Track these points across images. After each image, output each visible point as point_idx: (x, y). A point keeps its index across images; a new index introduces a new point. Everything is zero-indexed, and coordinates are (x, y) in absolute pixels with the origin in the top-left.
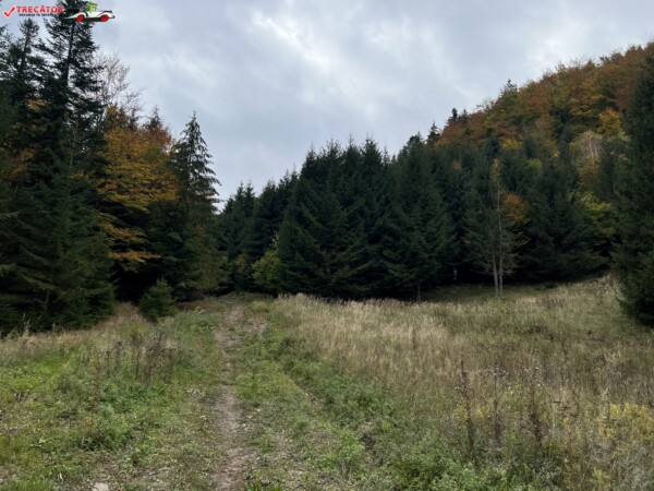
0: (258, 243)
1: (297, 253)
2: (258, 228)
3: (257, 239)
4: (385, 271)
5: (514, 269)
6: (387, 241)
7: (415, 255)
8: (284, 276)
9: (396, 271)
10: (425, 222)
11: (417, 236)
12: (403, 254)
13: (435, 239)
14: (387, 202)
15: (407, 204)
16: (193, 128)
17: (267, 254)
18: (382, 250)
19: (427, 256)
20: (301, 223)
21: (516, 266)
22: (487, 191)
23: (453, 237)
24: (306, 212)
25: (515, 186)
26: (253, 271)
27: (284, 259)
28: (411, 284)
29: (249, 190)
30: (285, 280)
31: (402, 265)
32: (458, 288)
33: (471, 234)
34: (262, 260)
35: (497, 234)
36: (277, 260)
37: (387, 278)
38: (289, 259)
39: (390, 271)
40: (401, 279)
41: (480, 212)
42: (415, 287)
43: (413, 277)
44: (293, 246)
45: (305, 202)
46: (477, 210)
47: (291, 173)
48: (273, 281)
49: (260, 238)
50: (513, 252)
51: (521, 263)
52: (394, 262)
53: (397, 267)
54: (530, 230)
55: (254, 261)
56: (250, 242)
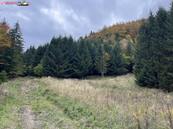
0: (36, 62)
1: (48, 65)
2: (36, 58)
3: (36, 61)
4: (74, 71)
5: (107, 72)
6: (75, 63)
7: (82, 67)
8: (44, 72)
9: (77, 71)
10: (85, 58)
11: (83, 62)
12: (79, 67)
13: (87, 63)
14: (75, 52)
15: (80, 53)
16: (17, 25)
17: (39, 65)
18: (73, 65)
19: (85, 67)
20: (50, 56)
21: (107, 71)
22: (101, 51)
23: (92, 63)
24: (52, 53)
25: (107, 51)
26: (34, 70)
27: (44, 67)
28: (81, 75)
29: (34, 46)
30: (44, 73)
31: (78, 70)
32: (92, 76)
33: (96, 62)
34: (37, 67)
35: (103, 63)
36: (42, 67)
37: (74, 73)
38: (45, 67)
39: (75, 71)
40: (78, 73)
41: (99, 56)
42: (82, 76)
43: (81, 73)
44: (47, 63)
45: (51, 50)
46: (98, 56)
47: (47, 42)
48: (40, 73)
49: (37, 60)
50: (107, 67)
51: (108, 70)
52: (76, 69)
53: (77, 70)
54: (111, 62)
55: (34, 67)
56: (33, 62)
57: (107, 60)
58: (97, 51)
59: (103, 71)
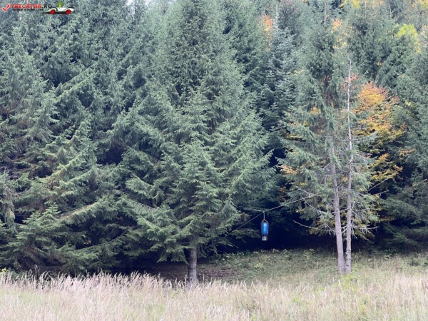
6: (137, 160)
7: (192, 189)
9: (152, 220)
10: (212, 125)
11: (197, 152)
12: (166, 188)
13: (231, 160)
14: (140, 82)
15: (179, 87)
18: (125, 177)
19: (215, 191)
21: (375, 218)
22: (328, 72)
23: (265, 159)
35: (345, 156)
57: (373, 137)
58: (302, 74)
59: (349, 215)
